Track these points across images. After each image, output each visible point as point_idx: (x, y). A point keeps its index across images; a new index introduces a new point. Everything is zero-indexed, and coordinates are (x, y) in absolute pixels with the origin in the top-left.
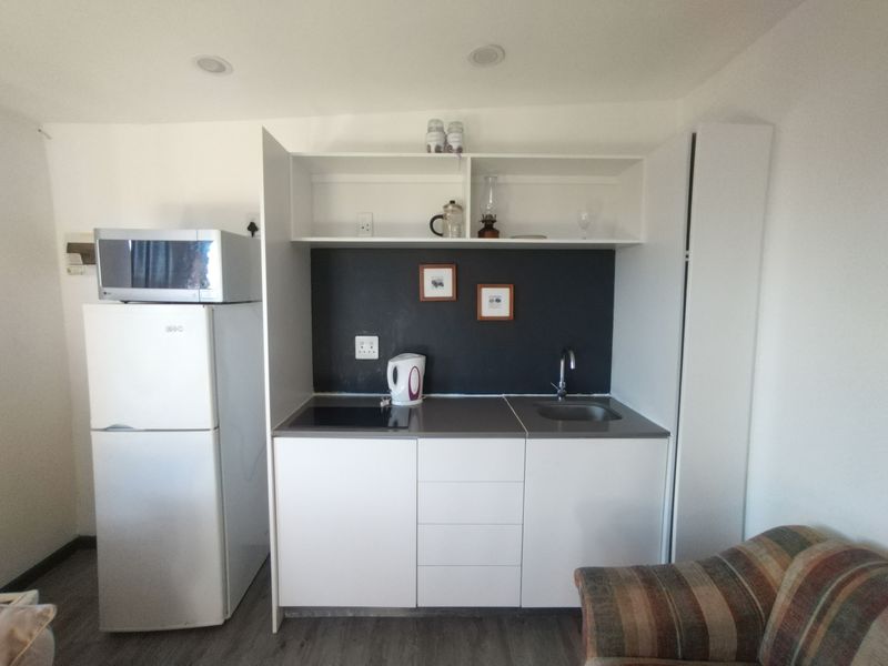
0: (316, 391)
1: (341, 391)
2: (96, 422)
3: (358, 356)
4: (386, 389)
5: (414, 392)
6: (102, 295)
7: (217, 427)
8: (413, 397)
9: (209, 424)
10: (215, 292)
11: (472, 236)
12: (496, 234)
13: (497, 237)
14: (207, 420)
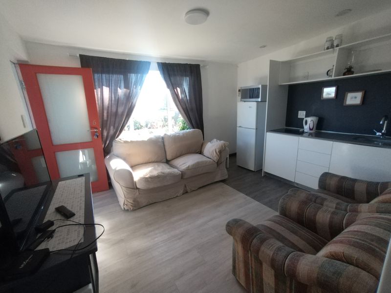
0: (286, 126)
1: (294, 127)
2: (238, 125)
3: (299, 117)
4: (303, 127)
5: (311, 128)
6: (241, 100)
7: (256, 129)
8: (310, 129)
9: (255, 128)
10: (259, 100)
11: (335, 77)
12: (352, 73)
13: (353, 74)
14: (254, 127)
